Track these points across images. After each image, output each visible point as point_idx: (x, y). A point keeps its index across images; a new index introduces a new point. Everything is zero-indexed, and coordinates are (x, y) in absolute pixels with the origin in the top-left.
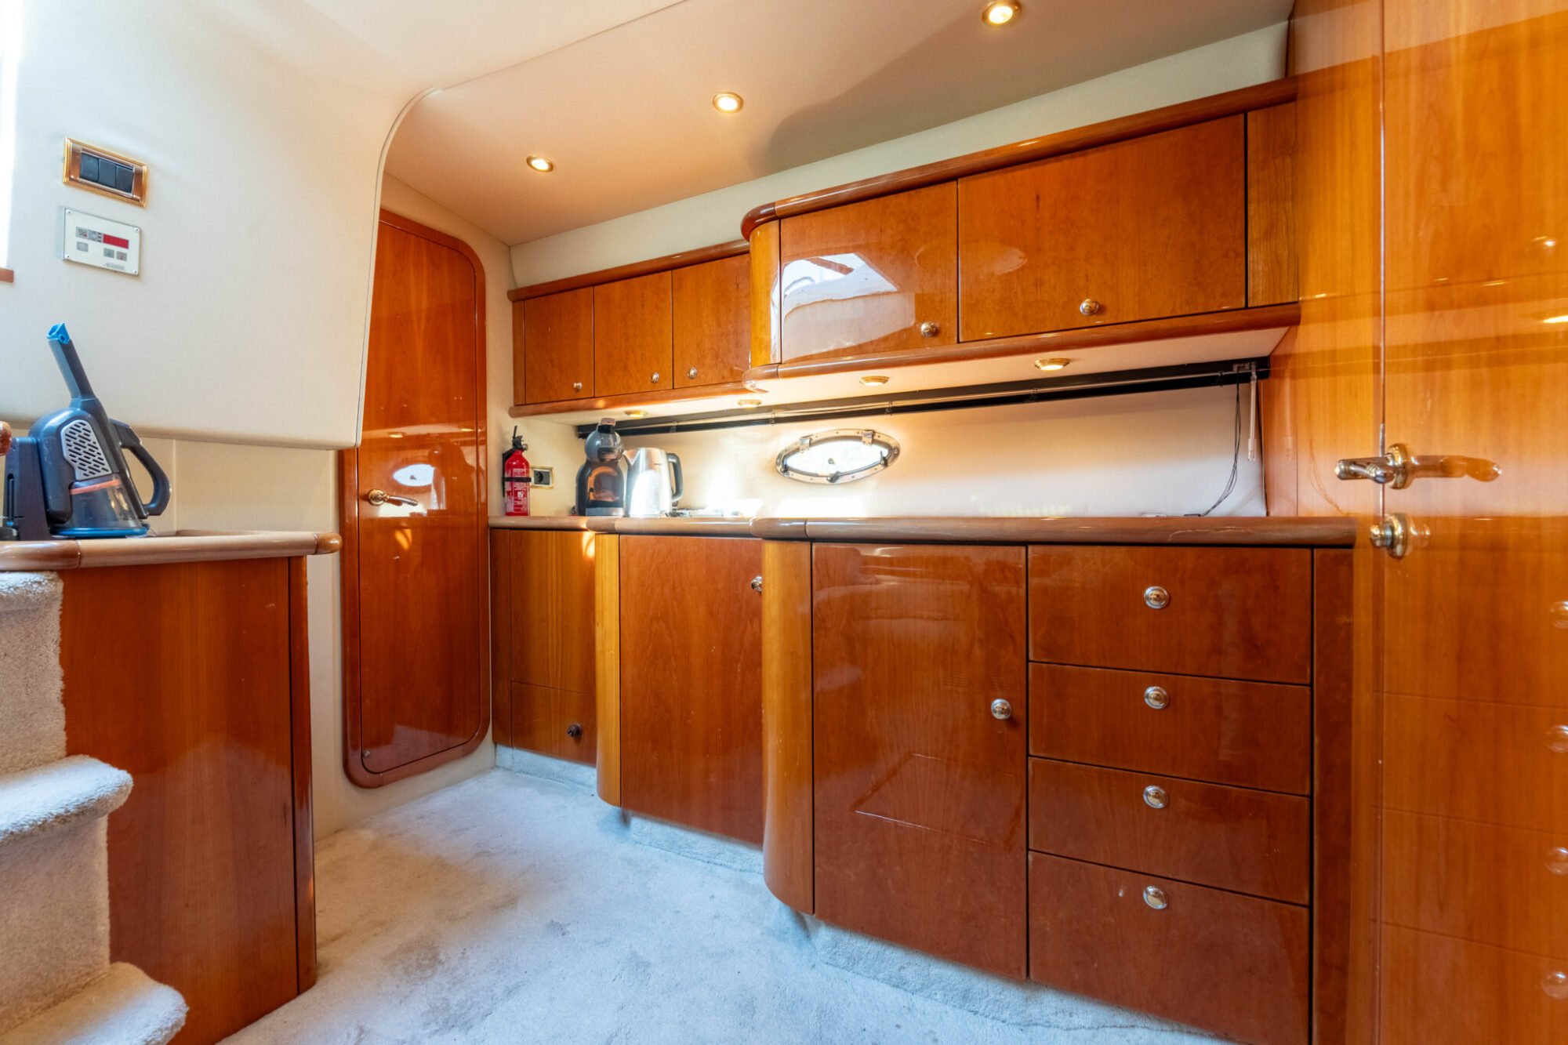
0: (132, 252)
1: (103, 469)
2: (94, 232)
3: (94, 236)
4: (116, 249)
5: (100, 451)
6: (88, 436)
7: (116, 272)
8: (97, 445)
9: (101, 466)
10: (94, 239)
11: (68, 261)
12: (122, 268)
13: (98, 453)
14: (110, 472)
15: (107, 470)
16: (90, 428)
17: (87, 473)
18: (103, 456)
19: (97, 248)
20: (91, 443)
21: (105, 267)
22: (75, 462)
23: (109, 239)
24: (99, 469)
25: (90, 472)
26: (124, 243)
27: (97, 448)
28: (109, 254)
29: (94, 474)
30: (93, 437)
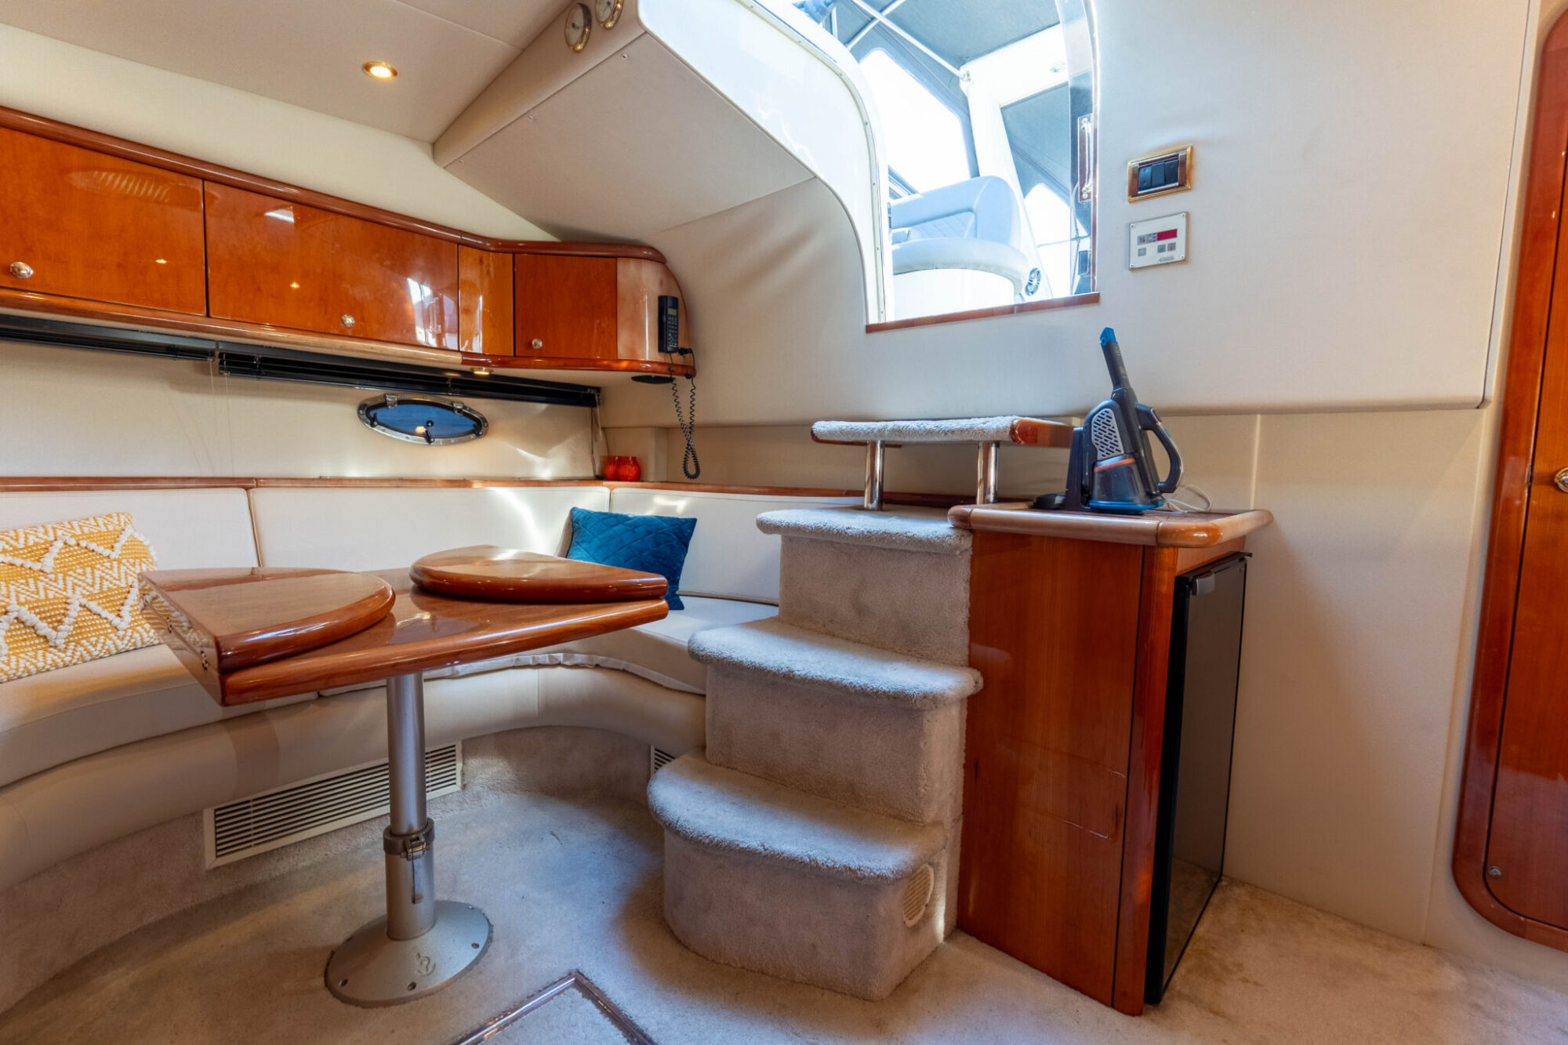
0: (1180, 241)
1: (1117, 450)
2: (1150, 235)
3: (1150, 238)
4: (1166, 242)
5: (1117, 434)
6: (1109, 422)
7: (1167, 264)
8: (1116, 429)
9: (1115, 447)
10: (1150, 242)
11: (1133, 269)
12: (1172, 258)
13: (1115, 437)
14: (1123, 452)
15: (1119, 451)
16: (1113, 416)
17: (1104, 453)
18: (1119, 439)
19: (1152, 248)
20: (1110, 428)
21: (1160, 263)
22: (1097, 444)
23: (1162, 236)
24: (1114, 450)
25: (1107, 453)
26: (1172, 234)
27: (1114, 432)
28: (1161, 249)
29: (1109, 454)
30: (1113, 422)
